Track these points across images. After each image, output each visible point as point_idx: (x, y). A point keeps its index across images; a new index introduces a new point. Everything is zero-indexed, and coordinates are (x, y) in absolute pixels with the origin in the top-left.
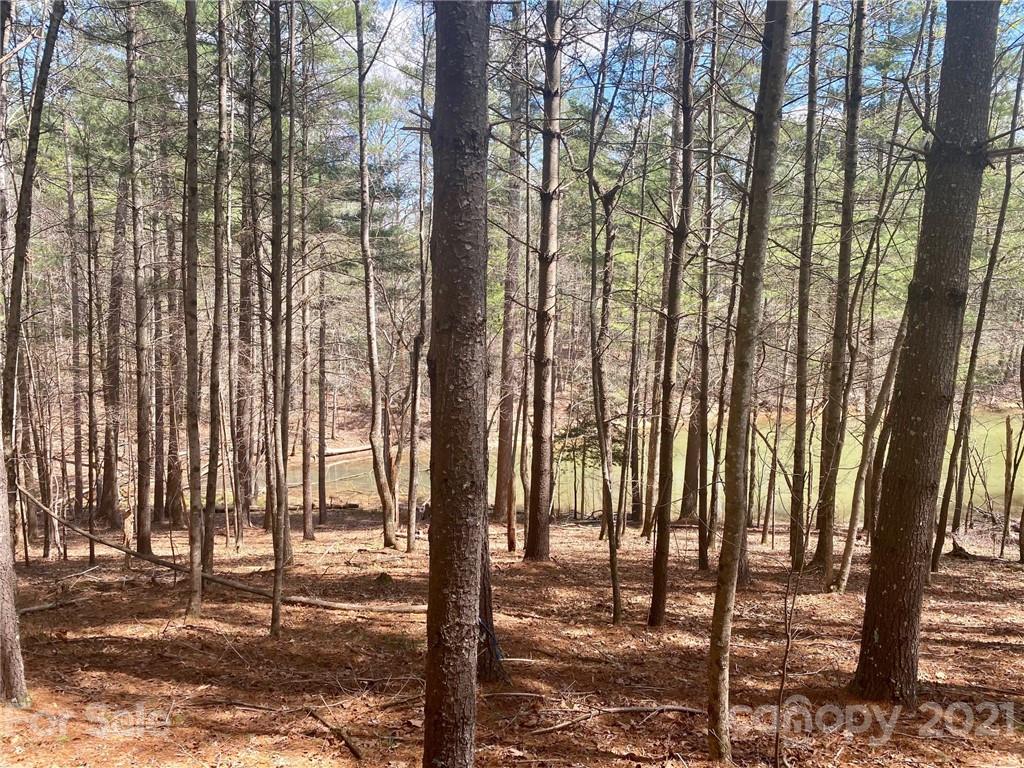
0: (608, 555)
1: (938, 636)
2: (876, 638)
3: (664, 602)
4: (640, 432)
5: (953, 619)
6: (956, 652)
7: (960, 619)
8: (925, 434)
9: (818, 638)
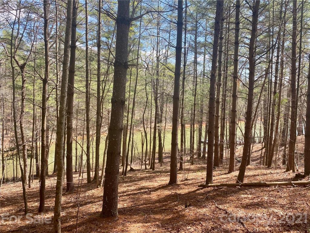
0: (23, 191)
1: (125, 194)
2: (107, 199)
3: (44, 203)
4: (38, 146)
5: (130, 188)
6: (129, 197)
7: (131, 188)
8: (117, 139)
9: (94, 203)
